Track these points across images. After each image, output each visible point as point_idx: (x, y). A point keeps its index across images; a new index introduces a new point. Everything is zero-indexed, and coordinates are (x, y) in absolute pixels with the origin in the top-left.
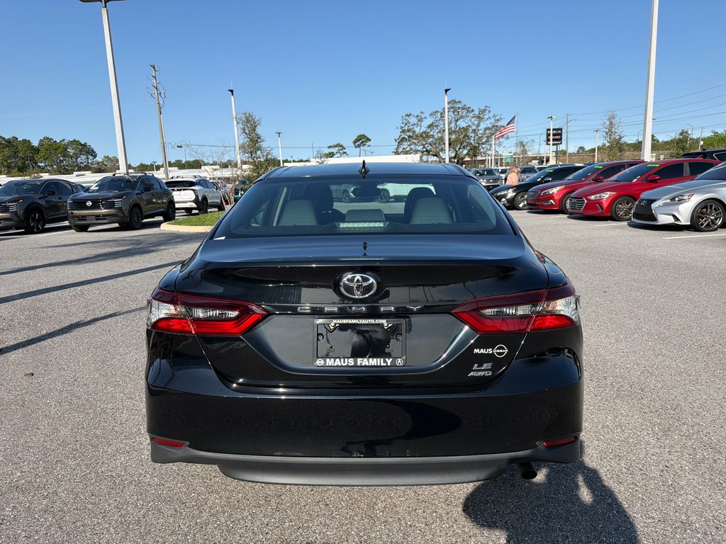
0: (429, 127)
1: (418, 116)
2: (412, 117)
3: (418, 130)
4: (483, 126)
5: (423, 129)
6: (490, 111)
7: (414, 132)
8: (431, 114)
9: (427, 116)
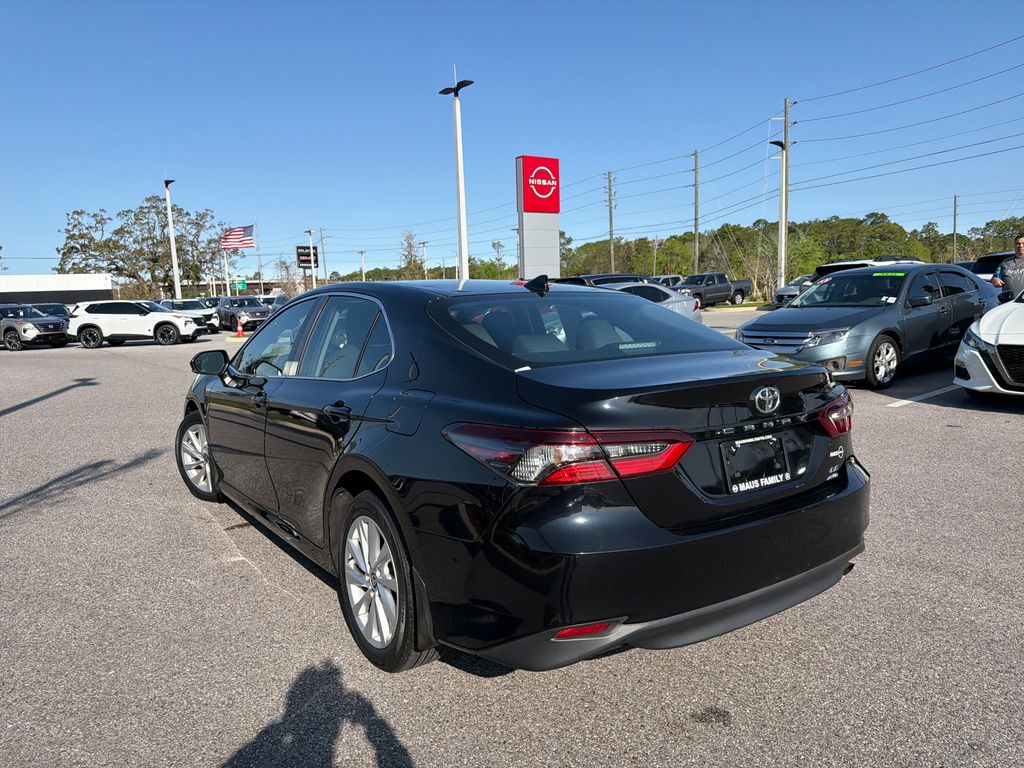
0: (117, 232)
1: (95, 215)
2: (85, 217)
3: (97, 236)
4: (204, 237)
5: (107, 235)
6: (213, 217)
7: (92, 239)
8: (119, 214)
9: (113, 216)
